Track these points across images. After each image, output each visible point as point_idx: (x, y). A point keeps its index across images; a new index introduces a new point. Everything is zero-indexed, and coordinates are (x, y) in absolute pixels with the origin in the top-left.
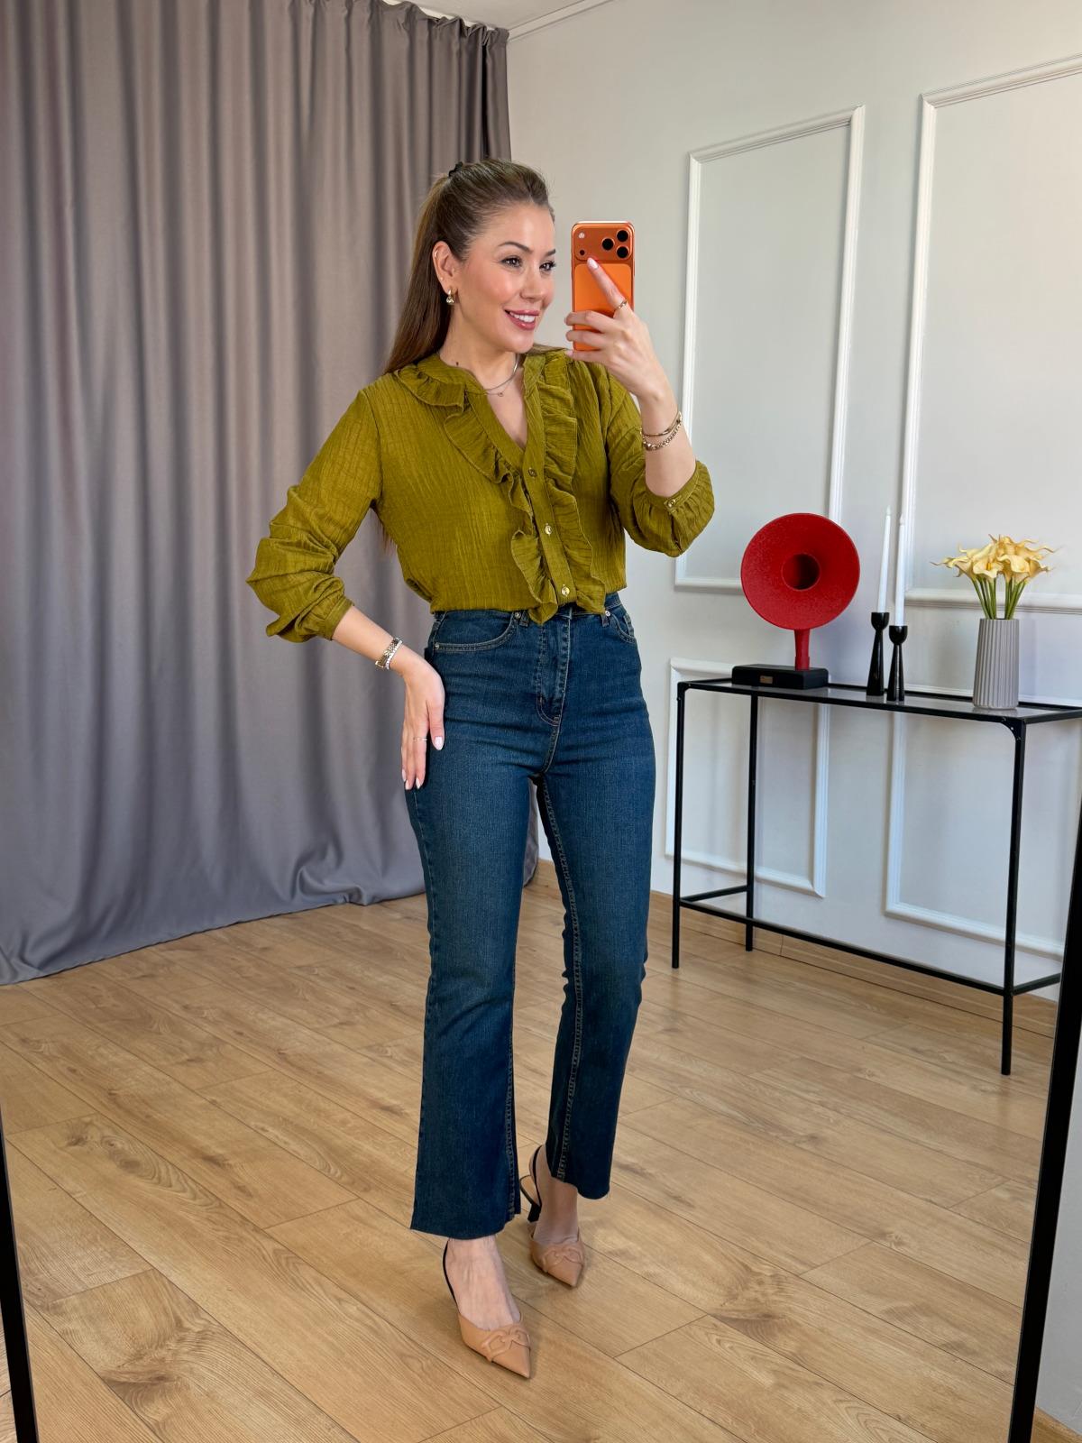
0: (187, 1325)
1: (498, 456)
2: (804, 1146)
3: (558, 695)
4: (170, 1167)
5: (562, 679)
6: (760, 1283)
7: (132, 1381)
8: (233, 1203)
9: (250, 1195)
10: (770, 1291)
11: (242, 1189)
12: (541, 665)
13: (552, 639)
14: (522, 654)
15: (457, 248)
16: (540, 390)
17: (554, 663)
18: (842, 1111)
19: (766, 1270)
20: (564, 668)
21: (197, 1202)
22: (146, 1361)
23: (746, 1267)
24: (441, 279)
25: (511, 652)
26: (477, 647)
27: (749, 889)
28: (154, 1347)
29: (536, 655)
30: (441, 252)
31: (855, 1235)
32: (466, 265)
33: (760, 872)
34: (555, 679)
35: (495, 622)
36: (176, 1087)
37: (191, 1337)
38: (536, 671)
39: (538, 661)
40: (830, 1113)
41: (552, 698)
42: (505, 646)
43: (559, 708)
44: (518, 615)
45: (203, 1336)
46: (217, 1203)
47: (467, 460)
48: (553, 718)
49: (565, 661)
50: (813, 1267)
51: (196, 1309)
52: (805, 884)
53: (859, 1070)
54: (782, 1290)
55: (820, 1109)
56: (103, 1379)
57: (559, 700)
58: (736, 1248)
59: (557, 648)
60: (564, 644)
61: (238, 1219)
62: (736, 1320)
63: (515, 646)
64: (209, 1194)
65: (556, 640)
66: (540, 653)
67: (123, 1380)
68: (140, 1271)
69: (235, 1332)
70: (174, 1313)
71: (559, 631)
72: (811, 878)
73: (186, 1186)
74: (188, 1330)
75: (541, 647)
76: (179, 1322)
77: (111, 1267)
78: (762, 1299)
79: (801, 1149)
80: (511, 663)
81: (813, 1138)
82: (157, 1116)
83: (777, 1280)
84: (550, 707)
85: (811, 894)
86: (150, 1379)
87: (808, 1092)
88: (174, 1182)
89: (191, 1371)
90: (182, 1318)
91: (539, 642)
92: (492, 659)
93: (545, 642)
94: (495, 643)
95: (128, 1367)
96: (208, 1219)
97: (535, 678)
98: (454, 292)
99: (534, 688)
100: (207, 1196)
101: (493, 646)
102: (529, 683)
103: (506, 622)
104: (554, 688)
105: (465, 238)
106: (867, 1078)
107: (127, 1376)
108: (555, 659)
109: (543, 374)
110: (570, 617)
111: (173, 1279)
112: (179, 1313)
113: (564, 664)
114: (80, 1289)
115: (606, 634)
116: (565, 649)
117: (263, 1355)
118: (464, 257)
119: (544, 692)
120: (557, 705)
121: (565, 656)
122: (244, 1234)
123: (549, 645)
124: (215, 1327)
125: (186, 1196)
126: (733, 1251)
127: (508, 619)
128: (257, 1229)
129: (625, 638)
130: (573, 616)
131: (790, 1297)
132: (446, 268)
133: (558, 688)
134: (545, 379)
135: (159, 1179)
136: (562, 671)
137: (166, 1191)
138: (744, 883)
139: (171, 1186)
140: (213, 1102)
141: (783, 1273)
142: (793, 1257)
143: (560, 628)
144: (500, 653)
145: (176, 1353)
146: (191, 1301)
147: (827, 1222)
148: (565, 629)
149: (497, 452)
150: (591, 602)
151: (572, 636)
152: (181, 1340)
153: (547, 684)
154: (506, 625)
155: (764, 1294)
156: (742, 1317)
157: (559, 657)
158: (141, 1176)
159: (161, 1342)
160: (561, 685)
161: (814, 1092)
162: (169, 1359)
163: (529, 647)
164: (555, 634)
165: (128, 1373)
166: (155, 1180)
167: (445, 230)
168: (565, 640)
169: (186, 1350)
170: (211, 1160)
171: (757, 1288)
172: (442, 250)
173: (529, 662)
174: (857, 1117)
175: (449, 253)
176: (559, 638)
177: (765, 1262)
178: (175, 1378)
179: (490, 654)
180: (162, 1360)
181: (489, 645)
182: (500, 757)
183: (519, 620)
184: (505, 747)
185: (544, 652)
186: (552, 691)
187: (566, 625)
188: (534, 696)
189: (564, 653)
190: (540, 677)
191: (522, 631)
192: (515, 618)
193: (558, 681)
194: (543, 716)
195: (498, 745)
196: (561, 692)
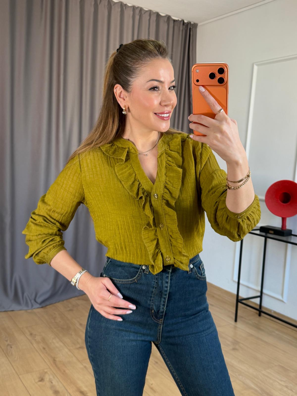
1: (140, 185)
3: (162, 310)
5: (164, 302)
12: (154, 294)
14: (144, 288)
15: (126, 86)
16: (166, 153)
17: (161, 294)
20: (165, 297)
24: (119, 102)
25: (138, 286)
26: (122, 281)
27: (261, 297)
29: (151, 289)
30: (118, 89)
32: (132, 94)
33: (265, 291)
34: (160, 302)
35: (132, 270)
38: (151, 297)
39: (152, 292)
41: (158, 311)
42: (136, 283)
43: (162, 316)
44: (143, 267)
47: (124, 187)
48: (159, 320)
49: (166, 293)
52: (280, 297)
57: (163, 312)
59: (163, 286)
60: (166, 285)
63: (141, 284)
65: (162, 282)
66: (153, 288)
71: (164, 278)
72: (282, 295)
75: (155, 285)
84: (157, 315)
85: (282, 301)
91: (154, 283)
93: (156, 283)
94: (131, 281)
97: (150, 300)
98: (127, 107)
99: (150, 305)
101: (130, 282)
102: (147, 302)
103: (138, 271)
104: (160, 306)
105: (129, 81)
108: (161, 292)
109: (169, 145)
110: (170, 271)
113: (166, 295)
115: (190, 277)
116: (167, 287)
118: (130, 90)
119: (154, 308)
120: (161, 314)
121: (166, 291)
123: (158, 285)
127: (139, 269)
129: (200, 278)
130: (172, 270)
132: (122, 96)
133: (162, 307)
134: (170, 148)
136: (165, 298)
143: (165, 275)
144: (133, 286)
148: (167, 277)
149: (140, 183)
150: (181, 265)
151: (171, 280)
153: (157, 303)
157: (163, 292)
160: (164, 305)
163: (148, 285)
164: (162, 279)
167: (119, 79)
168: (167, 283)
172: (118, 88)
173: (148, 292)
175: (122, 89)
176: (164, 282)
179: (128, 286)
181: (128, 281)
182: (132, 338)
183: (144, 270)
184: (134, 332)
185: (156, 288)
186: (158, 307)
187: (168, 275)
188: (149, 309)
189: (166, 289)
190: (153, 300)
191: (145, 276)
192: (142, 269)
193: (162, 303)
194: (154, 319)
195: (130, 332)
196: (163, 308)
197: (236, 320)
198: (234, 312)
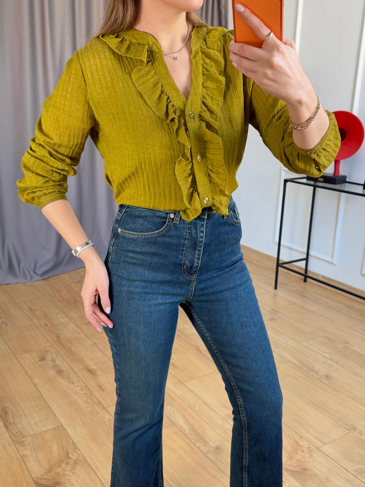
0: (70, 455)
2: (324, 380)
3: (196, 265)
4: (74, 374)
5: (199, 255)
6: (302, 451)
7: (46, 483)
8: (96, 393)
9: (103, 390)
10: (307, 456)
11: (100, 387)
12: (186, 247)
13: (194, 231)
14: (174, 241)
16: (202, 52)
17: (195, 245)
18: (339, 363)
19: (305, 444)
20: (200, 249)
21: (83, 392)
22: (52, 473)
23: (297, 442)
25: (167, 240)
26: (145, 235)
27: (307, 259)
28: (57, 466)
29: (183, 241)
31: (343, 428)
33: (311, 253)
34: (194, 255)
35: (157, 220)
36: (82, 335)
37: (71, 462)
38: (183, 250)
39: (184, 245)
40: (335, 364)
41: (192, 266)
42: (164, 236)
43: (196, 271)
44: (172, 216)
45: (76, 462)
46: (90, 394)
47: (146, 104)
48: (192, 276)
49: (201, 244)
50: (325, 444)
51: (75, 448)
52: (329, 259)
53: (347, 343)
54: (311, 456)
55: (330, 362)
56: (34, 481)
57: (197, 267)
58: (293, 432)
59: (197, 236)
60: (201, 235)
61: (97, 402)
62: (291, 471)
63: (169, 236)
64: (87, 388)
65: (196, 232)
66: (185, 239)
67: (42, 483)
68: (56, 426)
69: (89, 461)
70: (67, 449)
71: (198, 227)
72: (332, 257)
73: (79, 384)
74: (71, 458)
75: (187, 237)
76: (68, 454)
77: (46, 423)
78: (303, 460)
79: (322, 382)
80: (168, 246)
81: (327, 377)
82: (73, 349)
83: (310, 450)
84: (190, 270)
85: (332, 263)
86: (53, 483)
87: (326, 353)
88: (75, 381)
89: (69, 480)
90: (69, 452)
91: (186, 234)
92: (155, 243)
93: (189, 233)
94: (157, 233)
95: (45, 476)
96: (86, 401)
97: (182, 255)
99: (181, 260)
100: (86, 389)
101: (155, 235)
102: (177, 257)
103: (165, 220)
104: (194, 260)
106: (350, 347)
107: (44, 481)
108: (195, 244)
109: (205, 40)
110: (206, 217)
111: (68, 431)
112: (68, 449)
114: (32, 433)
115: (226, 223)
116: (202, 237)
117: (98, 474)
119: (187, 263)
120: (195, 269)
121: (201, 242)
122: (99, 410)
123: (191, 236)
124: (81, 458)
125: (78, 389)
126: (292, 433)
127: (166, 218)
128: (104, 408)
129: (236, 223)
131: (314, 460)
133: (196, 260)
134: (206, 44)
135: (70, 380)
136: (199, 251)
137: (71, 386)
138: (305, 256)
139: (73, 383)
140: (95, 343)
141: (312, 446)
142: (316, 438)
143: (199, 223)
144: (159, 239)
145: (64, 471)
146: (74, 443)
147: (331, 420)
148: (202, 225)
149: (168, 98)
151: (207, 228)
152: (67, 464)
153: (190, 258)
154: (165, 222)
155: (304, 458)
156: (294, 469)
157: (198, 243)
158: (63, 378)
159: (59, 464)
160: (198, 259)
161: (328, 353)
162: (61, 473)
163: (179, 237)
164: (196, 228)
165: (44, 479)
166: (68, 380)
168: (202, 232)
169: (68, 469)
170: (91, 371)
171: (301, 454)
173: (179, 245)
174: (345, 367)
176: (198, 231)
177: (305, 440)
178: (62, 484)
179: (153, 240)
180: (59, 473)
181: (154, 234)
182: (160, 301)
183: (173, 219)
184: (163, 294)
185: (188, 240)
186: (192, 262)
187: (203, 223)
188: (181, 265)
189: (201, 240)
190: (185, 254)
191: (174, 226)
192: (170, 218)
193: (196, 256)
194: (186, 276)
195: (158, 294)
196: (198, 262)
197: (276, 288)
198: (274, 278)
